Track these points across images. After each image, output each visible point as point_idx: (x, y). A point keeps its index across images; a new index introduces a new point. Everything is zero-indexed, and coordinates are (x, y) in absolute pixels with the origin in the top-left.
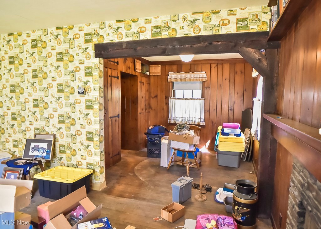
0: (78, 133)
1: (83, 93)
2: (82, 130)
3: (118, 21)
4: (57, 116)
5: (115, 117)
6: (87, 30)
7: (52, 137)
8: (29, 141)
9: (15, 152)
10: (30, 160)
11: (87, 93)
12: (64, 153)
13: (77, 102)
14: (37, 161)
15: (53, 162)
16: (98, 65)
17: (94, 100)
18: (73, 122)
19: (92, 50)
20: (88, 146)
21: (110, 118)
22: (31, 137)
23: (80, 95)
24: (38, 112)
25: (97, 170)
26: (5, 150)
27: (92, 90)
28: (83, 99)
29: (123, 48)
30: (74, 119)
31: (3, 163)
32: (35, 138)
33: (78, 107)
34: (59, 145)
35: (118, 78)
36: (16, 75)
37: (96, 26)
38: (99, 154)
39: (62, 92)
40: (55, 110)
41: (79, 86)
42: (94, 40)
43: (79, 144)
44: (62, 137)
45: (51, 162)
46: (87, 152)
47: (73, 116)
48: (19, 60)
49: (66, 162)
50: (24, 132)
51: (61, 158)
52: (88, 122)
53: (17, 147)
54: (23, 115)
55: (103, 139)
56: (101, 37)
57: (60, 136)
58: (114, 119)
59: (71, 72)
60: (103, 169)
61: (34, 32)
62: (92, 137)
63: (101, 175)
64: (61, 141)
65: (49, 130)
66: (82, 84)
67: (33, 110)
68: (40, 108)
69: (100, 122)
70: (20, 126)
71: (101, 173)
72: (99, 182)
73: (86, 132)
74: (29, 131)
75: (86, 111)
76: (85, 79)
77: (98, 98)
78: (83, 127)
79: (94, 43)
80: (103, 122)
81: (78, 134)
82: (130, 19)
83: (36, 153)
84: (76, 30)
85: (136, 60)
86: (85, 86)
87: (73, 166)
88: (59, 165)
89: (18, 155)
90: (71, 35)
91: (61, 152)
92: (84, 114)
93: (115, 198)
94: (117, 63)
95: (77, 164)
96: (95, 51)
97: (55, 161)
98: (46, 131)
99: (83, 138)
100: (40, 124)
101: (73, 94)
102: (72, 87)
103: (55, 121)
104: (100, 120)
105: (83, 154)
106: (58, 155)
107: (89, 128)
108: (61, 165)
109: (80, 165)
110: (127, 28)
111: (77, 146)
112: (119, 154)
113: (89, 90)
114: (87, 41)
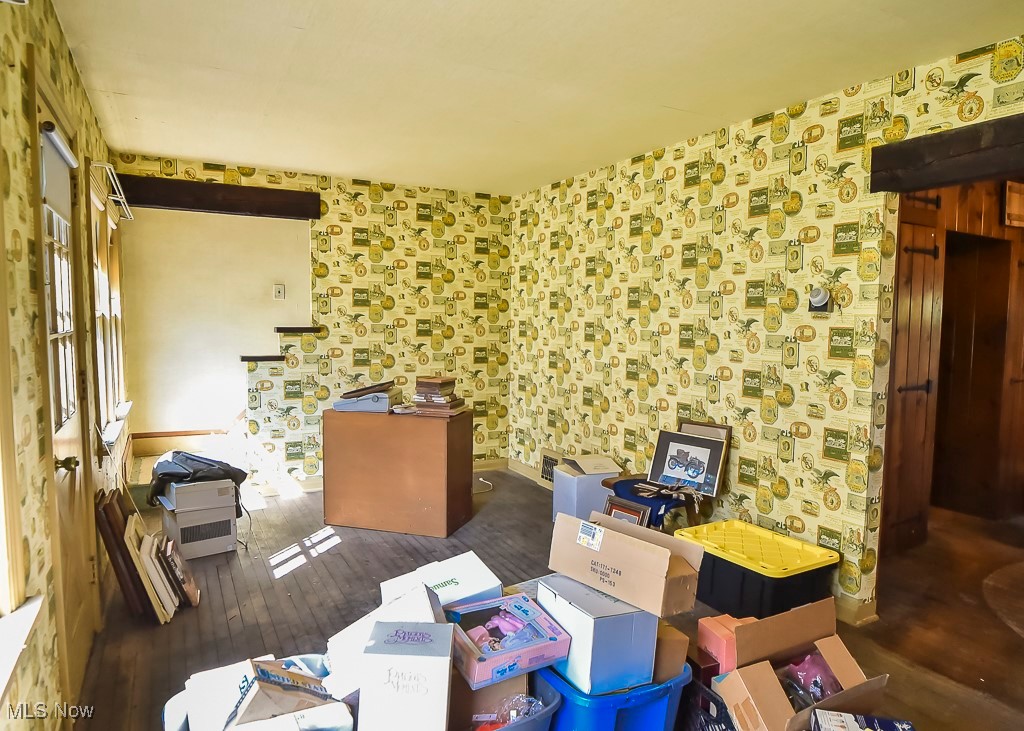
0: (798, 429)
1: (824, 308)
2: (811, 422)
3: (963, 57)
4: (741, 375)
5: (917, 388)
6: (847, 108)
7: (723, 433)
8: (665, 438)
9: (627, 460)
10: (667, 488)
11: (836, 307)
12: (751, 484)
13: (803, 336)
14: (684, 494)
15: (719, 506)
16: (881, 214)
17: (860, 330)
18: (786, 396)
19: (862, 170)
20: (828, 475)
21: (900, 390)
22: (668, 426)
23: (813, 313)
24: (691, 362)
25: (854, 557)
26: (605, 451)
27: (856, 299)
28: (823, 326)
29: (983, 147)
30: (788, 388)
31: (605, 483)
32: (679, 430)
33: (805, 351)
34: (741, 458)
35: (935, 253)
36: (644, 263)
37: (882, 89)
38: (865, 508)
39: (761, 306)
40: (736, 358)
41: (811, 286)
42: (870, 136)
43: (798, 464)
44: (751, 438)
45: (715, 504)
46: (822, 494)
47: (786, 376)
48: (654, 223)
49: (754, 513)
50: (652, 411)
51: (743, 498)
52: (835, 400)
53: (632, 449)
54: (653, 367)
55: (880, 460)
56: (895, 122)
57: (745, 433)
58: (912, 396)
59: (790, 245)
60: (871, 557)
61: (692, 142)
62: (842, 447)
63: (863, 577)
64: (745, 449)
65: (717, 412)
66: (823, 280)
67: (679, 353)
68: (697, 350)
69: (874, 402)
70: (644, 395)
71: (865, 571)
72: (857, 596)
73: (826, 430)
74: (665, 409)
75: (828, 365)
76: (832, 263)
77: (875, 324)
78: (815, 412)
79: (869, 147)
80: (884, 403)
81: (799, 432)
82: (1018, 38)
83: (679, 473)
84: (812, 115)
85: (1009, 183)
86: (832, 285)
87: (775, 527)
88: (734, 517)
89: (633, 469)
90: (796, 133)
91: (744, 479)
92: (821, 372)
93: (913, 667)
94: (937, 202)
95: (789, 523)
96: (873, 172)
97: (725, 504)
98: (709, 415)
99: (814, 446)
100: (692, 394)
101: (793, 309)
102: (789, 290)
103: (733, 388)
104: (876, 396)
105: (809, 498)
106: (737, 488)
107: (833, 419)
108: (740, 519)
109: (797, 530)
110: (1004, 72)
111: (794, 469)
112: (921, 519)
113: (843, 299)
114: (844, 144)
